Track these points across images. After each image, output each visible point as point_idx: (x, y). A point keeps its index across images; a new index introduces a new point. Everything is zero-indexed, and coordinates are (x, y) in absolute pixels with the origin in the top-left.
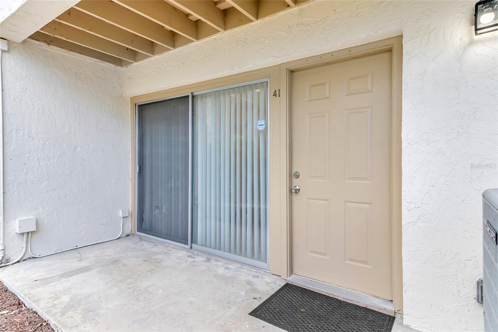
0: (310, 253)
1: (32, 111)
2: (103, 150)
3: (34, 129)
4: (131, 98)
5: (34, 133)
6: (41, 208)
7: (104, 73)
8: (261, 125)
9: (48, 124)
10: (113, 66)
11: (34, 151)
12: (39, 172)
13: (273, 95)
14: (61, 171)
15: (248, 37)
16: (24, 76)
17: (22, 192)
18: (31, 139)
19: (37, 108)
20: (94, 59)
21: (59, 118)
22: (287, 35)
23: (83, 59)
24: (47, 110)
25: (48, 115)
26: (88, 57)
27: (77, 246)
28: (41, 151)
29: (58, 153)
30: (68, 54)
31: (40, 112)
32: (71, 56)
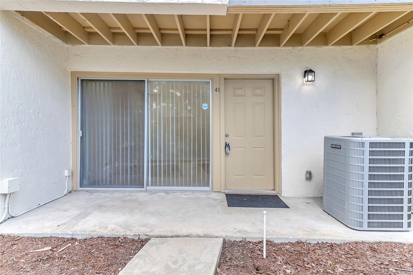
0: (235, 176)
1: (9, 77)
2: (55, 116)
3: (11, 94)
4: (71, 72)
5: (11, 98)
6: (16, 170)
7: (55, 48)
8: (205, 107)
9: (21, 90)
10: (61, 42)
11: (11, 115)
12: (15, 135)
13: (215, 90)
14: (29, 135)
15: (202, 55)
16: (4, 42)
17: (3, 155)
18: (9, 104)
19: (13, 74)
20: (50, 34)
21: (28, 85)
22: (227, 60)
23: (43, 33)
24: (19, 77)
25: (20, 82)
26: (46, 32)
27: (40, 204)
28: (17, 115)
29: (27, 118)
30: (33, 26)
31: (15, 78)
32: (35, 28)
